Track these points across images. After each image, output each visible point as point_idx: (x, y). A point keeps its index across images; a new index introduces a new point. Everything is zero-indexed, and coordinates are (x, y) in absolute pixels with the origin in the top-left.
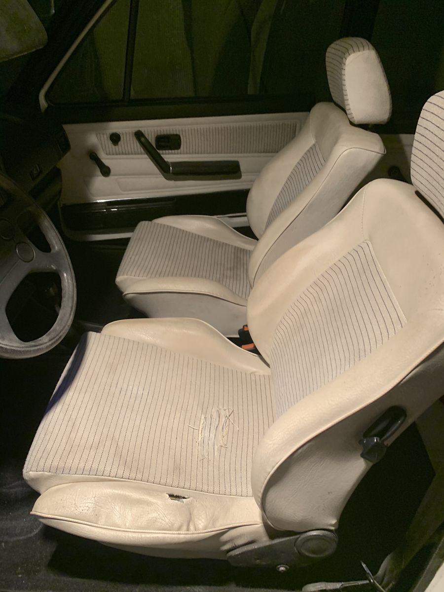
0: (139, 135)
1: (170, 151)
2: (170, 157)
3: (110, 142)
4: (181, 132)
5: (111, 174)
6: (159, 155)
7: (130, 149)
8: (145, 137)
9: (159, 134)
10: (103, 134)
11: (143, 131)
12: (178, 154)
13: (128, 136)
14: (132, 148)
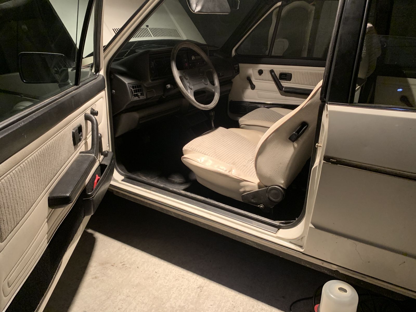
0: (272, 71)
1: (285, 81)
2: (285, 84)
3: (258, 74)
4: (292, 72)
5: (255, 89)
6: (280, 82)
7: (266, 77)
8: (274, 72)
9: (282, 72)
10: (256, 70)
11: (274, 70)
12: (289, 83)
13: (267, 71)
14: (268, 77)
